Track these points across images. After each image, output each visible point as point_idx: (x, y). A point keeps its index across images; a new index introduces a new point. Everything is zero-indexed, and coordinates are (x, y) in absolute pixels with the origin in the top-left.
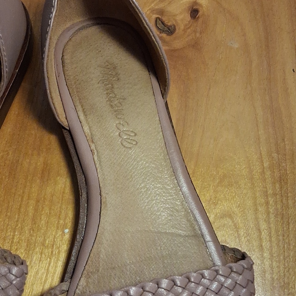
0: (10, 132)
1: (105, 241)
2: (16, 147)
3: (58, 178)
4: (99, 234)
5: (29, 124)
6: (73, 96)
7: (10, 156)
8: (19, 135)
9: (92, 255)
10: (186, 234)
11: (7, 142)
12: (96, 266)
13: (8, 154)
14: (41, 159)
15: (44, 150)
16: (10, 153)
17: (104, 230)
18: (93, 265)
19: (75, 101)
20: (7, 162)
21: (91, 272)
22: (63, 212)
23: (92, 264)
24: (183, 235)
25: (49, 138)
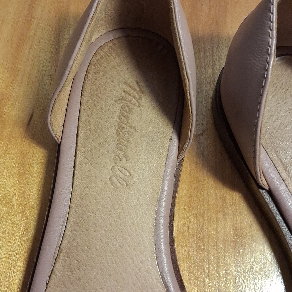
0: (186, 195)
2: (197, 212)
3: (254, 244)
5: (205, 182)
6: (267, 149)
7: (192, 223)
8: (197, 196)
11: (185, 206)
13: (190, 221)
14: (229, 223)
15: (230, 212)
16: (192, 220)
19: (271, 155)
20: (192, 231)
25: (232, 196)
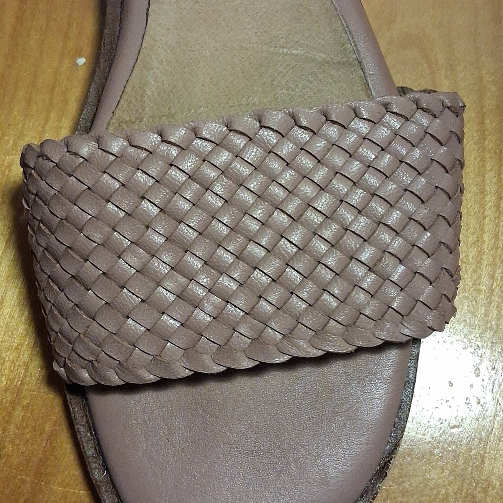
1: (155, 64)
4: (144, 51)
9: (128, 89)
10: (327, 58)
12: (137, 111)
17: (155, 41)
18: (132, 110)
21: (126, 122)
22: (75, 24)
23: (129, 107)
24: (320, 60)
